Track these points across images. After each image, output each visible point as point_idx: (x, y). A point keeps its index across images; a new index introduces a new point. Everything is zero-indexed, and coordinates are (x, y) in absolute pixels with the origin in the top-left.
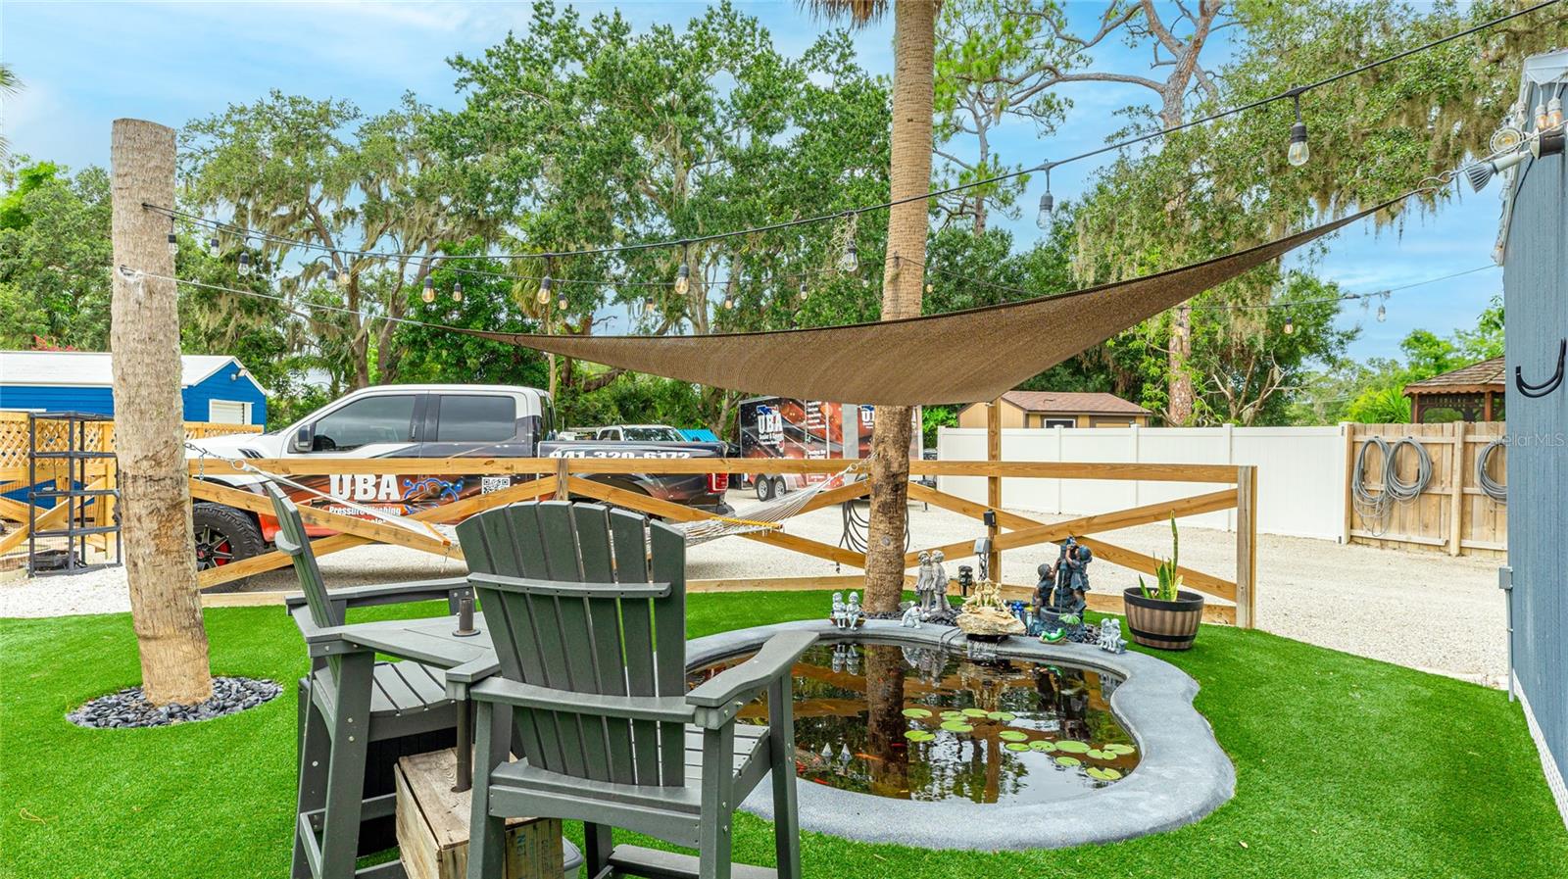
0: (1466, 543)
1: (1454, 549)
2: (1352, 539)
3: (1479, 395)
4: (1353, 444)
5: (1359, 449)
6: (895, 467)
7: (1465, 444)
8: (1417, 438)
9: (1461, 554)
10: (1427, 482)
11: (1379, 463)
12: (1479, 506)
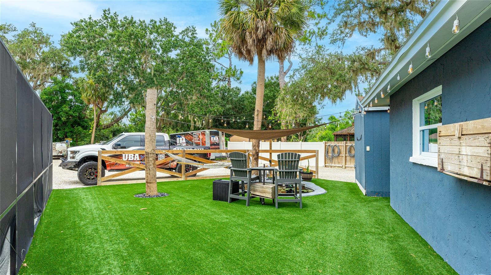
0: (346, 166)
1: (344, 167)
2: (325, 166)
3: (347, 135)
4: (326, 146)
5: (327, 147)
6: (257, 151)
7: (346, 146)
8: (337, 145)
9: (345, 168)
10: (339, 153)
11: (330, 150)
12: (348, 158)
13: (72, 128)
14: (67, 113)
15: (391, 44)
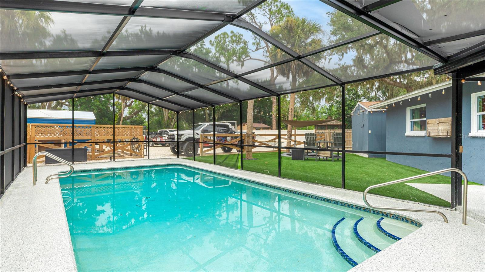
7: (330, 133)
13: (100, 120)
14: (97, 107)
15: (360, 63)
